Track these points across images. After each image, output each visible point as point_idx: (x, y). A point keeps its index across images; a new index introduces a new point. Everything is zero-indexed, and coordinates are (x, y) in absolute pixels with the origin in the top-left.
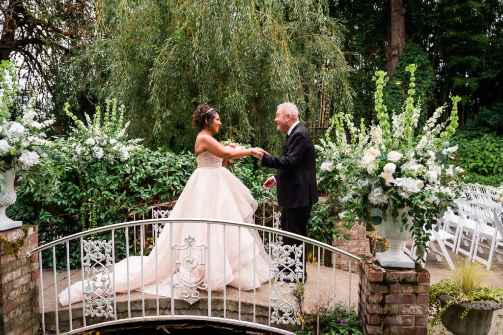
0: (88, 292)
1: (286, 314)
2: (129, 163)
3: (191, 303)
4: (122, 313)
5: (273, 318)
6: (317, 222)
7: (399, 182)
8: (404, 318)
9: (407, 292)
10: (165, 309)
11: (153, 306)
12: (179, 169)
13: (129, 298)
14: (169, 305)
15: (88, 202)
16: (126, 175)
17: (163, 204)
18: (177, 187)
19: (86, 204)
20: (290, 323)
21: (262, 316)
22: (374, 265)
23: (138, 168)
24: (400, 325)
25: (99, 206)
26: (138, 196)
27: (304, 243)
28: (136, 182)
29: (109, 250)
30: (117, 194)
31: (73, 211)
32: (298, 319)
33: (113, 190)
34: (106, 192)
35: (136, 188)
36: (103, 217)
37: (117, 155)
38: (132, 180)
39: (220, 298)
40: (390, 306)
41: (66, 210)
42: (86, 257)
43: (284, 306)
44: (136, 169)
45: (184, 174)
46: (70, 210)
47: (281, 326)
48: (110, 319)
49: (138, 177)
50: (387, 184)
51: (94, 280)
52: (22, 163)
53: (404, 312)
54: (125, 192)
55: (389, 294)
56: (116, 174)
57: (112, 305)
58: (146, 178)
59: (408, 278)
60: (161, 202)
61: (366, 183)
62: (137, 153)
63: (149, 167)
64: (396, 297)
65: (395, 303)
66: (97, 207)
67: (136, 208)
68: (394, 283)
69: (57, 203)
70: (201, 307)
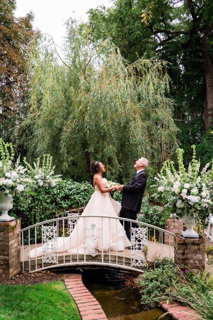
0: (45, 251)
1: (139, 261)
2: (56, 188)
3: (94, 256)
4: (61, 261)
5: (133, 263)
6: (156, 219)
7: (189, 197)
8: (194, 261)
9: (195, 248)
10: (81, 259)
11: (76, 258)
12: (82, 191)
13: (64, 254)
14: (83, 258)
15: (35, 209)
16: (55, 194)
17: (73, 210)
18: (81, 200)
19: (34, 210)
20: (141, 266)
21: (127, 263)
22: (180, 237)
23: (60, 191)
24: (192, 264)
25: (41, 211)
26: (61, 205)
27: (147, 227)
28: (59, 198)
29: (55, 231)
30: (50, 204)
31: (28, 213)
32: (145, 264)
33: (48, 202)
34: (45, 204)
35: (60, 201)
36: (43, 217)
37: (49, 184)
38: (58, 197)
39: (107, 254)
40: (187, 255)
41: (24, 213)
42: (44, 234)
43: (138, 258)
44: (59, 191)
45: (85, 194)
46: (26, 213)
47: (137, 267)
48: (55, 264)
49: (61, 195)
50: (184, 198)
51: (48, 245)
52: (17, 190)
53: (194, 258)
54: (54, 204)
55: (186, 249)
56: (50, 194)
57: (56, 257)
58: (65, 196)
59: (195, 242)
60: (73, 209)
61: (175, 198)
62: (60, 183)
63: (67, 190)
64: (190, 251)
65: (189, 254)
66: (40, 212)
67: (60, 212)
68: (189, 244)
69: (20, 209)
70: (98, 258)
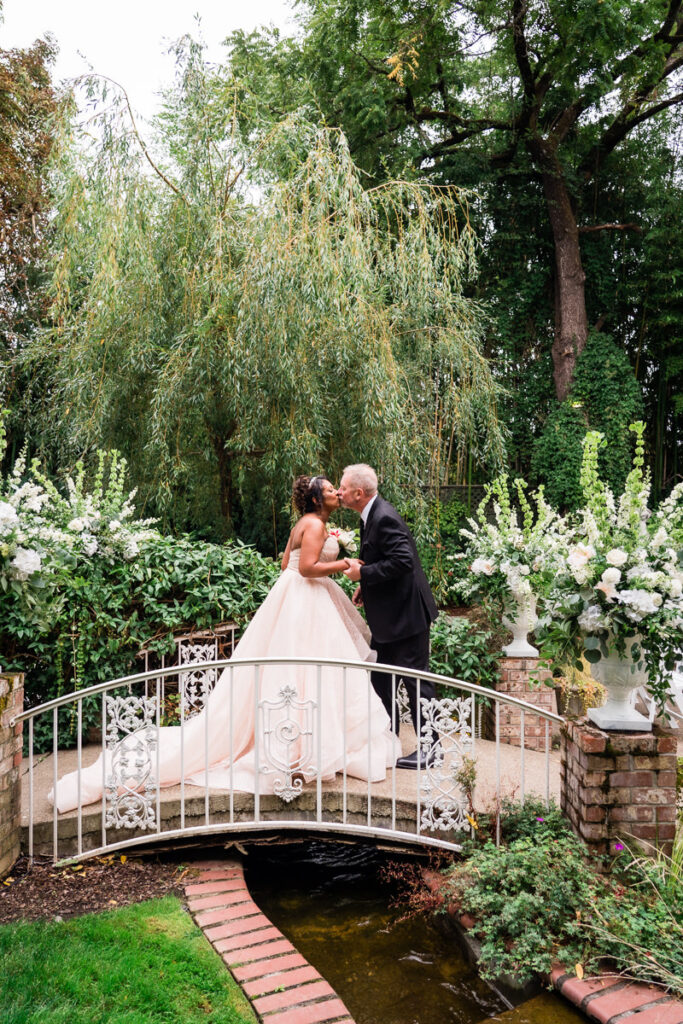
0: (113, 786)
1: (446, 814)
2: (140, 561)
3: (288, 800)
4: (170, 821)
5: (425, 821)
6: (470, 661)
7: (626, 597)
8: (640, 810)
9: (643, 767)
10: (241, 812)
11: (223, 809)
12: (229, 572)
13: (183, 795)
14: (248, 805)
15: (69, 631)
16: (138, 583)
17: (199, 635)
18: (227, 604)
19: (66, 635)
20: (452, 829)
21: (403, 819)
22: (588, 728)
23: (156, 571)
24: (633, 822)
25: (90, 638)
26: (158, 620)
27: (473, 695)
28: (153, 596)
30: (121, 617)
31: (42, 648)
32: (466, 820)
33: (113, 609)
34: (103, 614)
35: (154, 606)
36: (95, 658)
37: (119, 550)
38: (147, 592)
39: (334, 790)
40: (617, 792)
41: (30, 646)
43: (443, 800)
44: (153, 573)
45: (238, 581)
46: (37, 647)
47: (438, 834)
48: (148, 831)
49: (158, 587)
50: (609, 600)
51: (123, 764)
52: (17, 569)
53: (639, 800)
54: (135, 614)
55: (615, 771)
56: (119, 582)
57: (154, 807)
58: (171, 588)
59: (644, 746)
60: (196, 630)
61: (576, 598)
62: (152, 544)
63: (177, 569)
64: (627, 777)
65: (625, 787)
66: (86, 641)
67: (153, 642)
68: (623, 754)
69: (15, 635)
70: (301, 806)
